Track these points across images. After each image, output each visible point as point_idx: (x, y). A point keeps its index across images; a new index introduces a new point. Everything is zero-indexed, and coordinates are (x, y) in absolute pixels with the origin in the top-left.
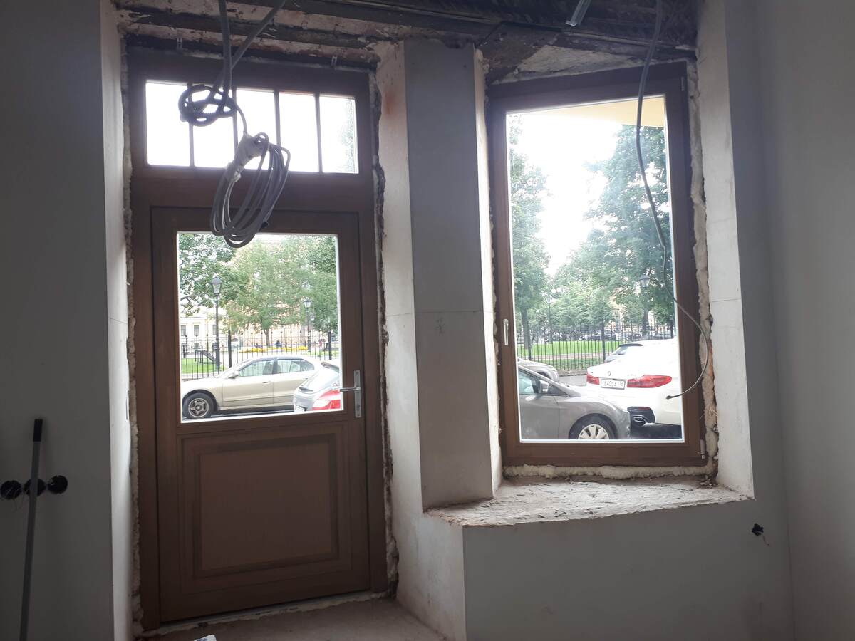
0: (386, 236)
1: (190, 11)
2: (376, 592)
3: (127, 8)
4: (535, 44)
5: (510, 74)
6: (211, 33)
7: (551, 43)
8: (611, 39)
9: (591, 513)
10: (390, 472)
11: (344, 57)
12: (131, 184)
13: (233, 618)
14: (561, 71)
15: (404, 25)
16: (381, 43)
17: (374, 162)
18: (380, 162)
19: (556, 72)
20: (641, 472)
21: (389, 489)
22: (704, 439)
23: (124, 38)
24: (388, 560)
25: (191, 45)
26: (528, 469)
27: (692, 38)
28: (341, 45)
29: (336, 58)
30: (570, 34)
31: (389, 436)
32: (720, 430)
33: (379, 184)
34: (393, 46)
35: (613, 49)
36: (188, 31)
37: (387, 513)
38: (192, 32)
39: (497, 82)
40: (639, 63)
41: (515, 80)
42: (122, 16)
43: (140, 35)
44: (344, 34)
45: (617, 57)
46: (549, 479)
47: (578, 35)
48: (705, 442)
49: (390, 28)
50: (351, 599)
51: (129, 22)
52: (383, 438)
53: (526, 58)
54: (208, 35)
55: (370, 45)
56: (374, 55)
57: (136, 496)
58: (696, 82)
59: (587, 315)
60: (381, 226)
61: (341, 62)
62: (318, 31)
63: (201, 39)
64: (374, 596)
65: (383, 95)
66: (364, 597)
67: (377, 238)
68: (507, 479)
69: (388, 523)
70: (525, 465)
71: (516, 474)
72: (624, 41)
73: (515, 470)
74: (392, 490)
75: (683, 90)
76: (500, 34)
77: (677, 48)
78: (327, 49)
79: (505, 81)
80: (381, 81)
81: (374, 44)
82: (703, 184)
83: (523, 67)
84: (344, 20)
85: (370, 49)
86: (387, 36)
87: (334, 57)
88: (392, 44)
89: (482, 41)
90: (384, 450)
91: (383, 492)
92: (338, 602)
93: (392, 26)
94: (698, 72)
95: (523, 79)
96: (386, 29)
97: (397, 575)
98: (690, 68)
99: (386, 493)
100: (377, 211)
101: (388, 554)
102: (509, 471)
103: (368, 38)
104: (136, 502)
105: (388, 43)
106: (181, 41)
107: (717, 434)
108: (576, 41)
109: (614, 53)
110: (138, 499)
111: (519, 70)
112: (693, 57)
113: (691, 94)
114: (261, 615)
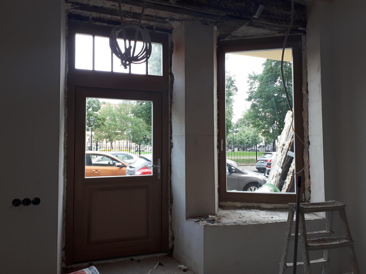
0: (173, 102)
1: (96, 5)
2: (164, 253)
3: (70, 3)
4: (240, 25)
5: (228, 37)
6: (104, 14)
7: (246, 24)
8: (271, 24)
9: (257, 222)
10: (172, 202)
11: (159, 27)
12: (67, 76)
13: (104, 262)
14: (249, 36)
15: (185, 14)
16: (175, 22)
17: (169, 72)
18: (172, 71)
19: (247, 36)
20: (277, 206)
21: (171, 209)
22: (304, 193)
23: (68, 15)
24: (170, 239)
25: (95, 19)
26: (230, 203)
27: (305, 25)
28: (158, 22)
29: (155, 27)
30: (254, 21)
31: (172, 187)
32: (311, 189)
33: (171, 80)
34: (180, 23)
35: (272, 28)
36: (94, 13)
37: (170, 219)
38: (96, 14)
39: (222, 40)
40: (282, 35)
41: (230, 40)
42: (68, 6)
43: (74, 14)
44: (160, 17)
45: (273, 31)
46: (238, 207)
47: (258, 22)
48: (305, 194)
49: (179, 15)
50: (154, 255)
51: (70, 9)
52: (169, 188)
53: (235, 30)
54: (103, 15)
55: (170, 22)
56: (171, 27)
57: (65, 208)
58: (306, 43)
59: (249, 141)
60: (172, 98)
61: (157, 29)
62: (149, 16)
63: (99, 17)
64: (163, 254)
65: (175, 43)
66: (159, 255)
67: (169, 103)
68: (220, 207)
69: (170, 224)
70: (228, 202)
71: (224, 205)
72: (277, 25)
73: (224, 204)
74: (172, 210)
75: (300, 46)
76: (225, 20)
77: (298, 29)
78: (152, 23)
79: (225, 39)
80: (174, 37)
81: (172, 22)
82: (307, 86)
83: (233, 34)
84: (160, 11)
85: (170, 24)
86: (178, 19)
87: (154, 27)
88: (179, 22)
89: (217, 22)
90: (169, 193)
91: (168, 211)
92: (148, 256)
93: (180, 15)
94: (307, 39)
95: (233, 39)
96: (177, 16)
97: (173, 246)
98: (303, 38)
99: (169, 211)
100: (170, 92)
101: (169, 237)
102: (221, 204)
103: (170, 19)
104: (65, 211)
105: (178, 22)
106: (91, 17)
107: (310, 191)
108: (256, 24)
109: (272, 30)
110: (65, 210)
111: (231, 35)
112: (305, 32)
113: (303, 48)
114: (116, 261)
